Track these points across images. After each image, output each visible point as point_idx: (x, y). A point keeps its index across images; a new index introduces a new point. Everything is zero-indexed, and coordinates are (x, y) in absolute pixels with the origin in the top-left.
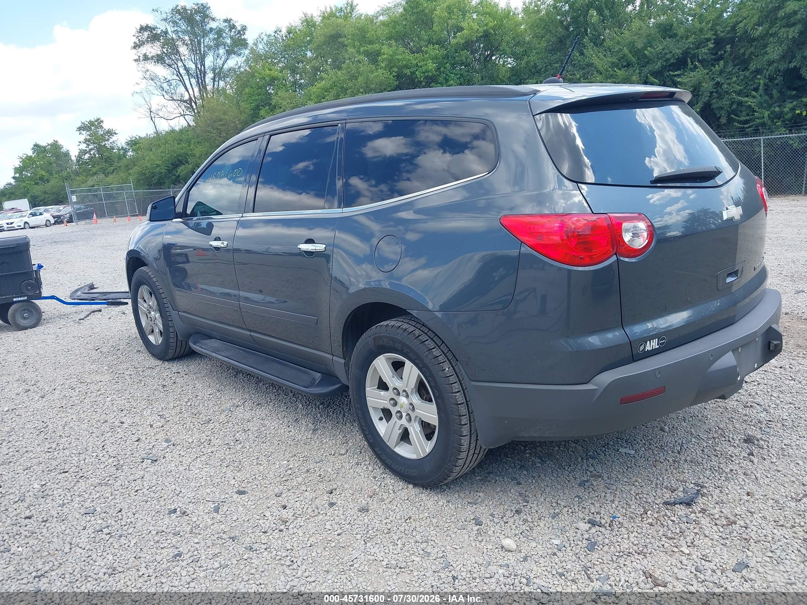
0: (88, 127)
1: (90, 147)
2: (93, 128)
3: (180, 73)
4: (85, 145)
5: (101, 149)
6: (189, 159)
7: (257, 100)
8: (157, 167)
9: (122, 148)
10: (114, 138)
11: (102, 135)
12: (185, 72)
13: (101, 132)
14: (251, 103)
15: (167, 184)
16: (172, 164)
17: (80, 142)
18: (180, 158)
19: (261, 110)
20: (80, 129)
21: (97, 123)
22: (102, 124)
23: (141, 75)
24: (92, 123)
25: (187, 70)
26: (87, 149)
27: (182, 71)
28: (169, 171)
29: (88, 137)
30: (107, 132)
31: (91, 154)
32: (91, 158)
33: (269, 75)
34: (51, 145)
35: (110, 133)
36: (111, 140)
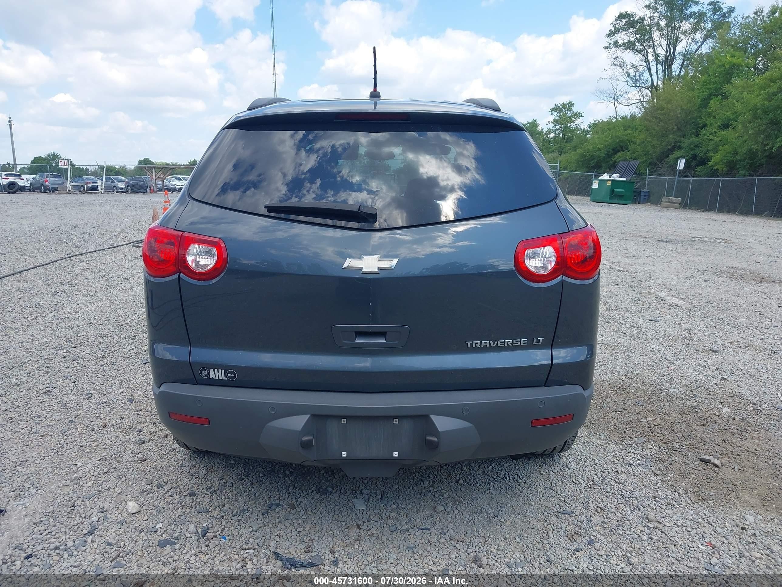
0: (560, 109)
1: (557, 127)
2: (564, 110)
3: (648, 60)
4: (553, 125)
5: (566, 130)
6: (630, 146)
7: (711, 89)
8: (598, 150)
9: (584, 130)
10: (580, 120)
11: (570, 117)
12: (653, 58)
13: (569, 114)
14: (704, 92)
15: (603, 168)
16: (613, 150)
17: (549, 122)
18: (621, 144)
19: (712, 99)
20: (552, 110)
21: (568, 106)
22: (572, 107)
23: (610, 62)
24: (564, 106)
25: (656, 56)
26: (554, 128)
27: (651, 57)
28: (609, 156)
29: (557, 118)
30: (575, 115)
31: (555, 134)
32: (555, 137)
33: (730, 62)
34: (530, 123)
35: (577, 115)
36: (576, 122)
